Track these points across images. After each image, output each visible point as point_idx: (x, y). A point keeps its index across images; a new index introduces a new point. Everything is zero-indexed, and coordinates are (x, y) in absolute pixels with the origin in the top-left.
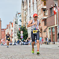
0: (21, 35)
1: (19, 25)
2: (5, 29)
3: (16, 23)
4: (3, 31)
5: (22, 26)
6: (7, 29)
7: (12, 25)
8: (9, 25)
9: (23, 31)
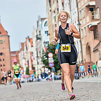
0: (49, 62)
1: (44, 42)
2: (19, 52)
4: (15, 55)
6: (22, 51)
8: (26, 42)
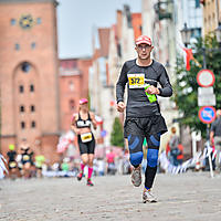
3: (161, 18)
5: (204, 34)
6: (101, 61)
7: (131, 32)
9: (215, 72)
